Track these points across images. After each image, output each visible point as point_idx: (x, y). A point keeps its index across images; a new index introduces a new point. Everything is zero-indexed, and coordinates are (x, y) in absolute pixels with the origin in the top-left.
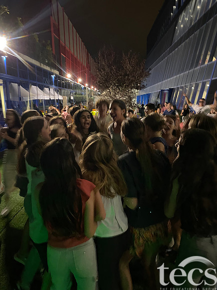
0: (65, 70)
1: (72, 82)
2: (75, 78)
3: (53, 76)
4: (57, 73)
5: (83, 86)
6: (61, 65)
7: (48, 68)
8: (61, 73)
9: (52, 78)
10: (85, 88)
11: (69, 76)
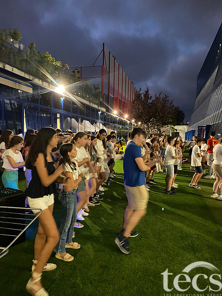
0: (113, 108)
1: (118, 118)
2: (121, 115)
3: (100, 113)
4: (104, 110)
5: (128, 122)
6: (108, 103)
7: (96, 106)
8: (108, 110)
9: (98, 114)
10: (131, 124)
11: (115, 113)
